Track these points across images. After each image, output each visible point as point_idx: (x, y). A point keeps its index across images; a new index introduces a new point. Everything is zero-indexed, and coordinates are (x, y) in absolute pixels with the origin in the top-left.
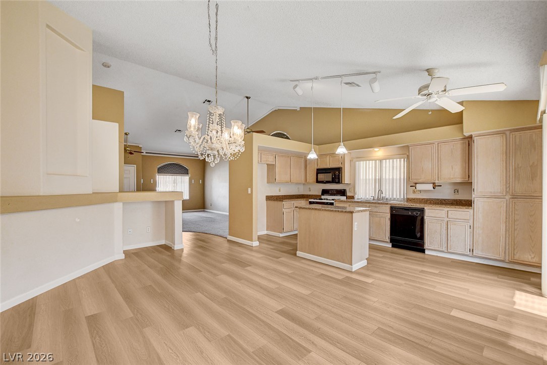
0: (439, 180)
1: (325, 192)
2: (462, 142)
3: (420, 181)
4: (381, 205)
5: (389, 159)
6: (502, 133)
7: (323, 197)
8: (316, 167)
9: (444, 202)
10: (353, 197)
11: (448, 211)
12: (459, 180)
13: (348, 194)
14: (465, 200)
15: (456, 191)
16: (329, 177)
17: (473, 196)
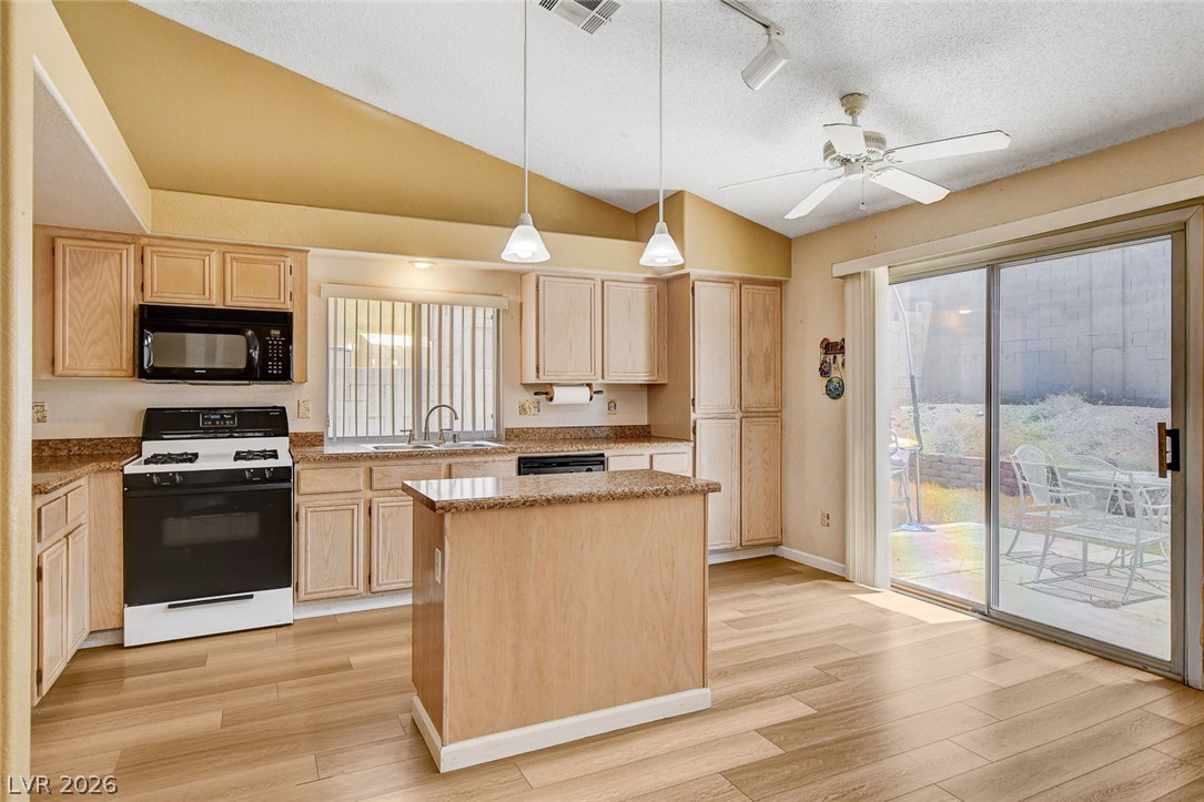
0: (606, 377)
1: (159, 422)
2: (646, 286)
3: (565, 379)
4: (490, 459)
5: (463, 305)
6: (729, 281)
7: (150, 447)
8: (132, 299)
9: (592, 435)
10: (316, 439)
11: (651, 457)
12: (642, 377)
13: (294, 426)
14: (629, 427)
15: (612, 405)
16: (229, 349)
17: (693, 416)
